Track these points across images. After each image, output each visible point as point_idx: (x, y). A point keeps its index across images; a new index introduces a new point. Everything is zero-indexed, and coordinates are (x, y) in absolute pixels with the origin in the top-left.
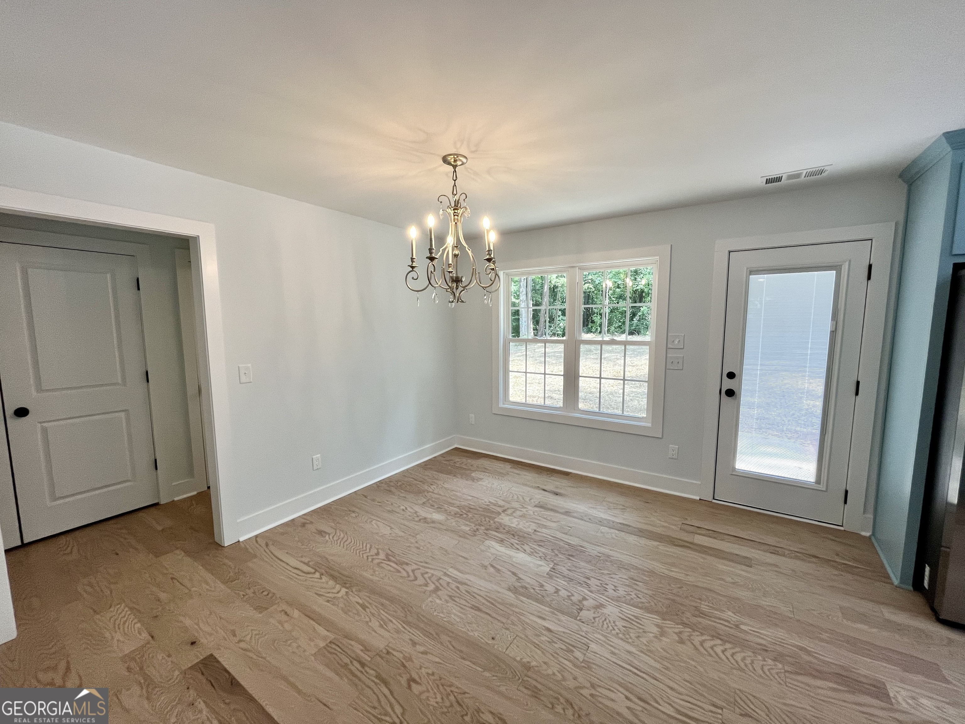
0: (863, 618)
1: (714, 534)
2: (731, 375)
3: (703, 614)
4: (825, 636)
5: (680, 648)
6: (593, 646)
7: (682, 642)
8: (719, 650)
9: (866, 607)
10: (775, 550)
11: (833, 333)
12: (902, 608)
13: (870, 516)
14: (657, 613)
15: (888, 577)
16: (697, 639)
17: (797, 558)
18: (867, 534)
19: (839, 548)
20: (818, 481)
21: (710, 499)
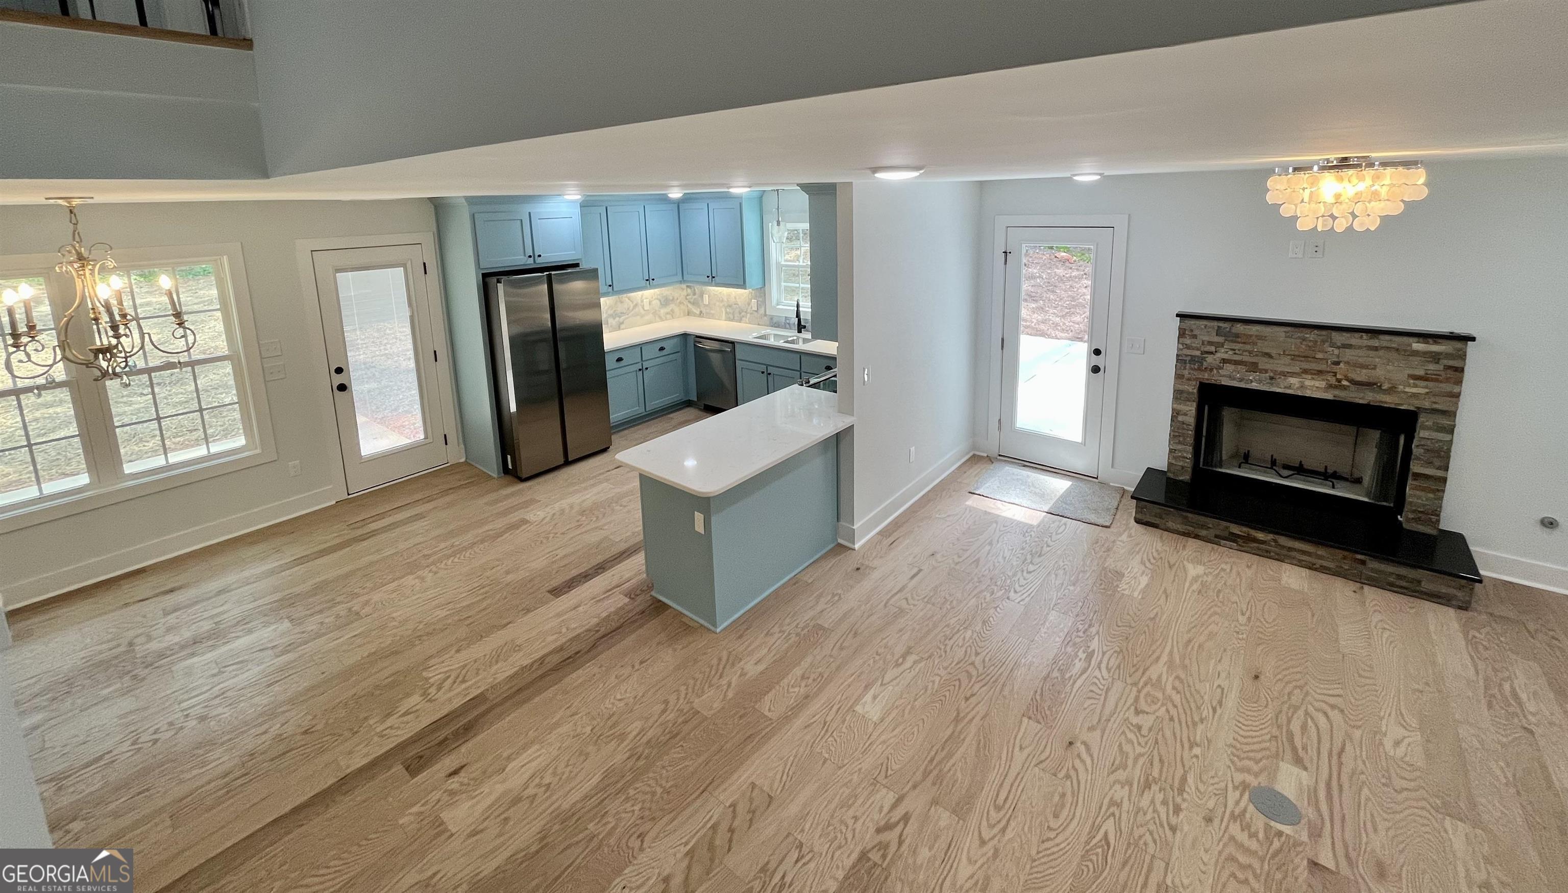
0: (497, 501)
1: (381, 516)
2: (339, 371)
3: (429, 556)
4: (490, 519)
5: (438, 575)
6: (394, 615)
7: (436, 573)
8: (456, 560)
9: (493, 496)
10: (429, 499)
11: (412, 318)
12: (507, 486)
13: (462, 446)
14: (408, 574)
15: (490, 476)
16: (442, 566)
17: (442, 496)
18: (463, 460)
19: (458, 477)
20: (426, 438)
21: (347, 497)
